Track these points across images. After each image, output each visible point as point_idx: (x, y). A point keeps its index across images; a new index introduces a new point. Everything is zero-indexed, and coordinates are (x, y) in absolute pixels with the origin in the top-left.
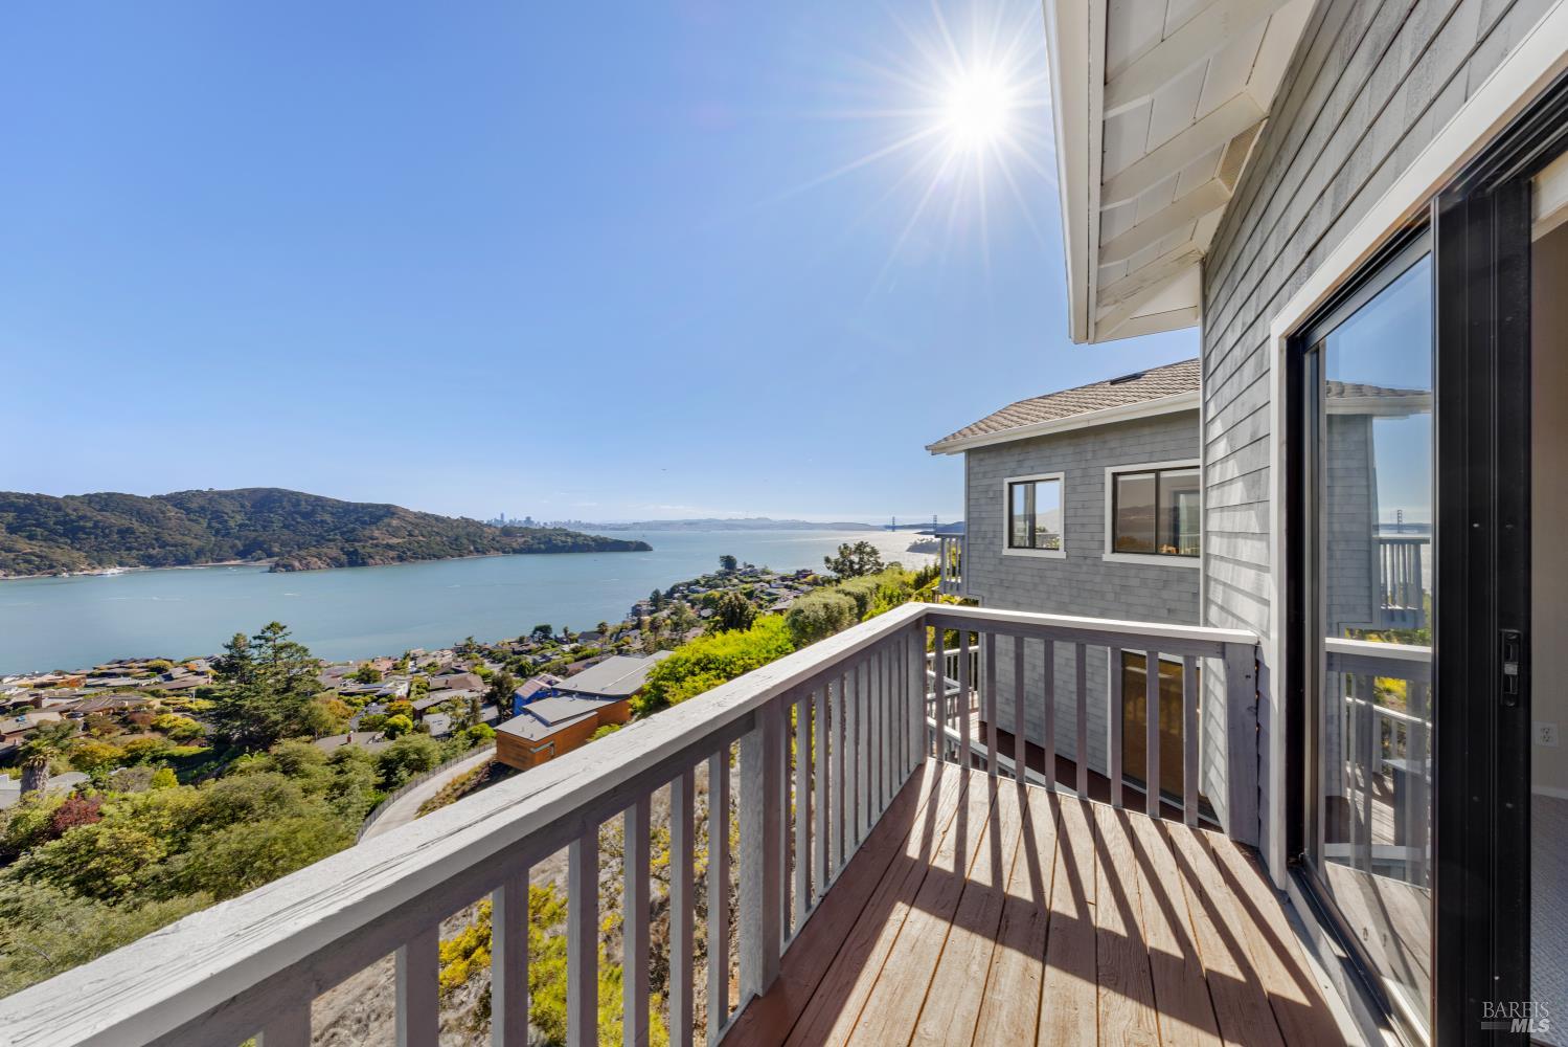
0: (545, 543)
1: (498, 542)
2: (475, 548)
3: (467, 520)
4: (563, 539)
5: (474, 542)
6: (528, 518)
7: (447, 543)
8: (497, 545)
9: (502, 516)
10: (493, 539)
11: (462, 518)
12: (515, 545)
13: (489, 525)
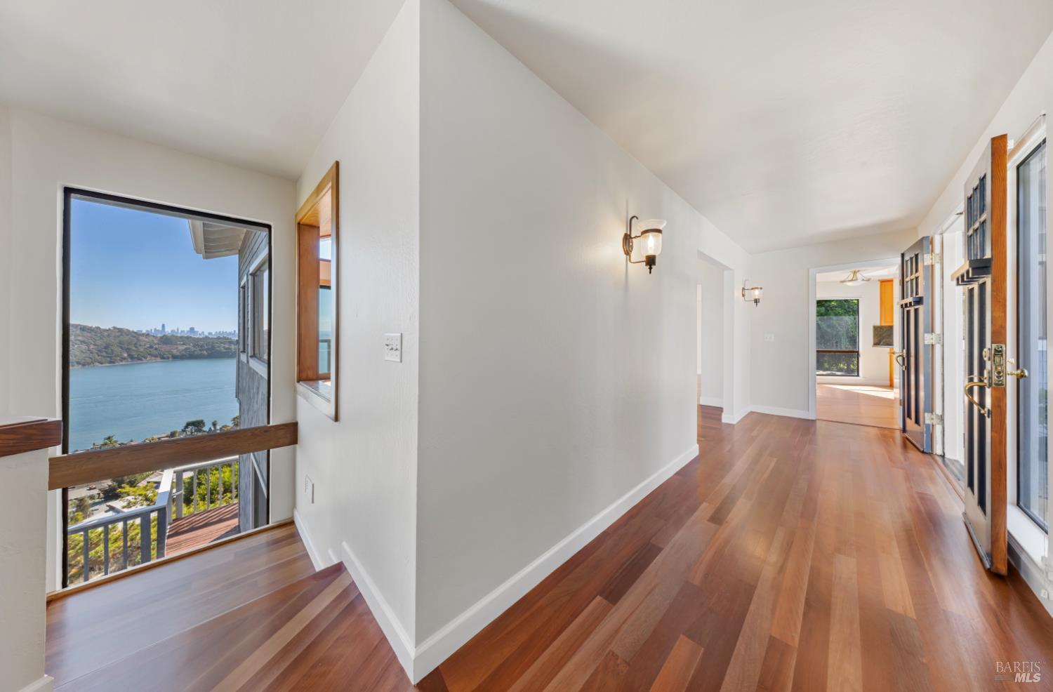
0: (207, 350)
1: (156, 349)
2: (129, 355)
3: (120, 330)
4: (227, 346)
5: (128, 350)
6: (192, 329)
7: (94, 351)
8: (155, 352)
9: (163, 326)
10: (151, 347)
11: (115, 328)
12: (175, 352)
13: (147, 335)
